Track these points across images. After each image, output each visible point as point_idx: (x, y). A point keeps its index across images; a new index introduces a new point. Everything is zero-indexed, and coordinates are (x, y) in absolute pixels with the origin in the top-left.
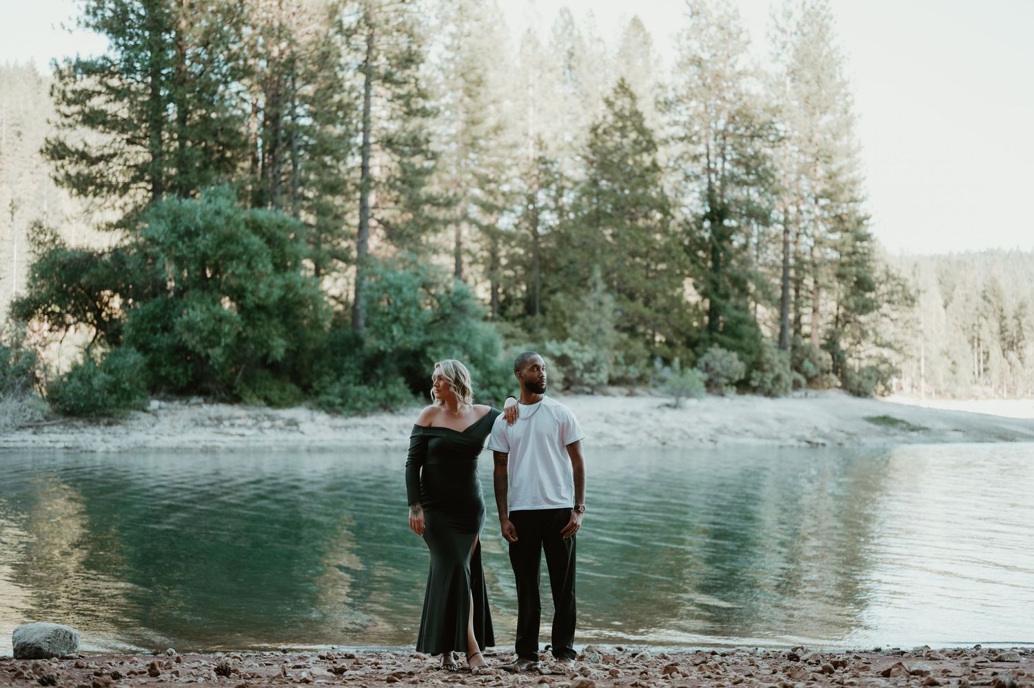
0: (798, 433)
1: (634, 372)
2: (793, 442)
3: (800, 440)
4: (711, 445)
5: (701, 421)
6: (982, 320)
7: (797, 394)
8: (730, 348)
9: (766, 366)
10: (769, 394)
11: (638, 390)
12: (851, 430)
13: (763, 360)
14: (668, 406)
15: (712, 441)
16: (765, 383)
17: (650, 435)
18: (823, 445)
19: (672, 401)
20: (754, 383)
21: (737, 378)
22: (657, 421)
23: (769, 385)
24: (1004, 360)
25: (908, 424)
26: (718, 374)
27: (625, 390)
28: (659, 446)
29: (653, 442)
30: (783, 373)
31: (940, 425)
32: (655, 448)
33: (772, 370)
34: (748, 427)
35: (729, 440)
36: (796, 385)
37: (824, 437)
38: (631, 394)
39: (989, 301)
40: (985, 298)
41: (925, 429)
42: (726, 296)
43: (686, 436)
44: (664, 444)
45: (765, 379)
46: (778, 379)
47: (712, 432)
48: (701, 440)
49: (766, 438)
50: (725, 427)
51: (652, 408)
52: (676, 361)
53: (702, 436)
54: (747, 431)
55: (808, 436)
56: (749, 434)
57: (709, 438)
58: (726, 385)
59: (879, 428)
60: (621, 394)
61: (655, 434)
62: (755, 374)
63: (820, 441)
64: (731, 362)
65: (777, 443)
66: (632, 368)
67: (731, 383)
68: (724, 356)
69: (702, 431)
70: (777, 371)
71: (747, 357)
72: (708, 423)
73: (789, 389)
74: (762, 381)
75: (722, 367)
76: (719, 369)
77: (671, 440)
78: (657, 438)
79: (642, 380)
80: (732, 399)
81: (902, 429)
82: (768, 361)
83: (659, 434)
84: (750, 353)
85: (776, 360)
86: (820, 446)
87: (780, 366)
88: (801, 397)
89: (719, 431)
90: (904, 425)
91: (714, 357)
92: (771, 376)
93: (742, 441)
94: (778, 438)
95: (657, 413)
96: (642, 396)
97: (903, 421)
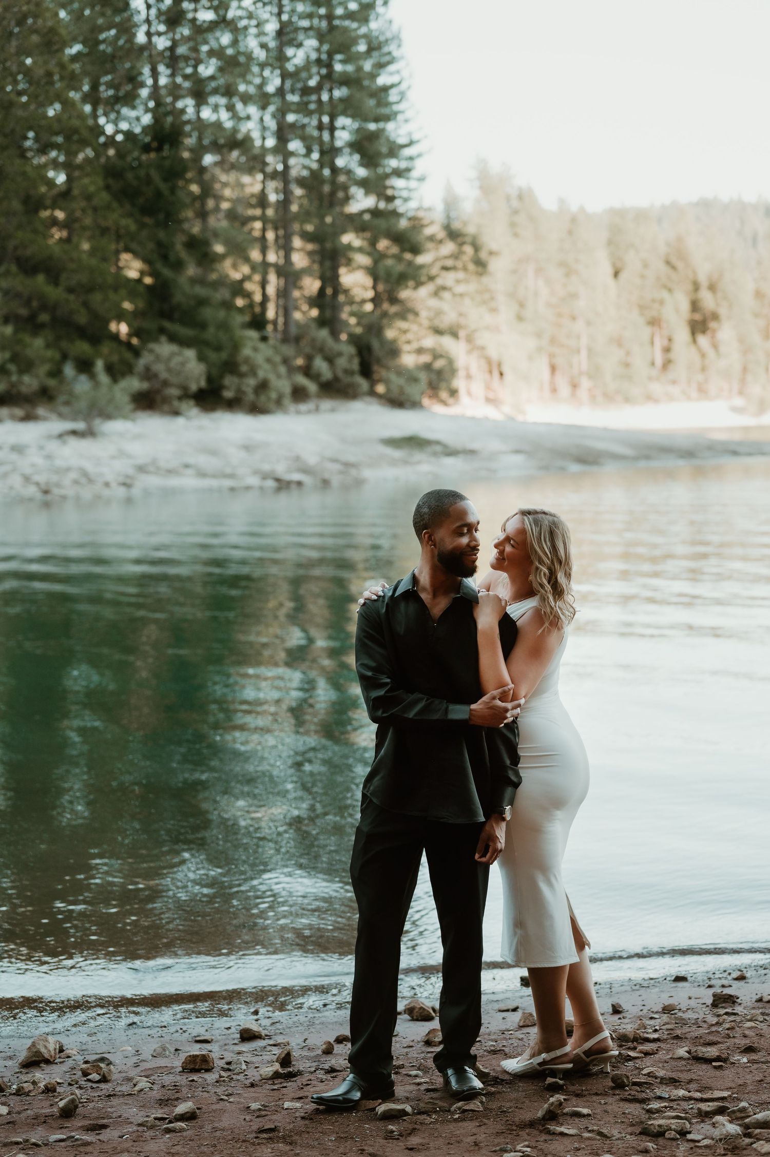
0: (266, 467)
1: (29, 383)
2: (254, 481)
3: (265, 477)
4: (121, 492)
5: (122, 454)
6: (665, 294)
7: (303, 407)
8: (184, 343)
9: (244, 368)
10: (256, 409)
11: (41, 411)
12: (351, 459)
13: (240, 358)
14: (74, 433)
15: (124, 484)
16: (244, 393)
17: (27, 479)
18: (299, 484)
19: (80, 426)
20: (228, 394)
21: (194, 387)
22: (49, 457)
23: (251, 396)
24: (693, 349)
25: (445, 446)
26: (166, 383)
27: (19, 412)
28: (39, 496)
29: (32, 491)
30: (272, 377)
31: (495, 445)
32: (31, 500)
33: (253, 372)
34: (191, 460)
35: (153, 481)
36: (299, 394)
37: (306, 470)
38: (29, 417)
39: (674, 268)
40: (668, 263)
41: (472, 452)
42: (178, 266)
43: (86, 477)
44: (46, 492)
45: (244, 388)
46: (263, 386)
47: (131, 471)
48: (107, 485)
49: (214, 476)
50: (154, 462)
51: (50, 437)
52: (100, 365)
53: (110, 477)
54: (187, 466)
55: (281, 469)
56: (189, 472)
57: (121, 479)
58: (180, 398)
59: (397, 454)
60: (13, 418)
61: (37, 478)
62: (229, 380)
63: (296, 477)
64: (183, 364)
65: (228, 483)
66: (26, 379)
67: (186, 395)
68: (173, 355)
69: (113, 469)
70: (261, 374)
71: (213, 356)
72: (129, 456)
73: (287, 401)
74: (239, 391)
75: (169, 370)
76: (164, 375)
77: (58, 485)
78: (37, 484)
79: (46, 395)
80: (188, 418)
81: (435, 454)
82: (247, 360)
83: (41, 478)
84: (218, 348)
85: (259, 359)
86: (293, 486)
87: (267, 366)
88: (309, 412)
89: (141, 469)
90: (438, 448)
91: (158, 358)
92: (252, 382)
93: (173, 482)
94: (232, 476)
95: (53, 446)
96: (45, 419)
97: (438, 443)
